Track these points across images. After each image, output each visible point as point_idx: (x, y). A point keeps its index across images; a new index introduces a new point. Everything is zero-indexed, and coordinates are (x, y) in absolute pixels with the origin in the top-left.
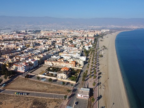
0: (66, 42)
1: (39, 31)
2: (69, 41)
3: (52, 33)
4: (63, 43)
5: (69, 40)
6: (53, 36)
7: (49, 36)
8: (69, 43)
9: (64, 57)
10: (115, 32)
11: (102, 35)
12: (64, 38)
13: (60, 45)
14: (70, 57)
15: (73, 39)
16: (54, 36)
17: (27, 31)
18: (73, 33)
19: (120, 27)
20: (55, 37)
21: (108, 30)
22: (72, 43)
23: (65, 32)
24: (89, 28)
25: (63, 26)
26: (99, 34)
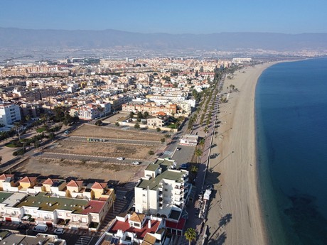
0: (157, 80)
1: (96, 60)
2: (164, 79)
3: (126, 64)
4: (151, 81)
5: (163, 76)
6: (129, 69)
7: (121, 70)
8: (163, 82)
9: (155, 101)
10: (262, 63)
11: (233, 69)
12: (152, 73)
13: (146, 85)
14: (166, 101)
15: (171, 76)
16: (131, 69)
17: (72, 61)
18: (169, 64)
19: (278, 53)
21: (249, 59)
22: (170, 81)
23: (152, 62)
24: (206, 55)
25: (148, 51)
26: (226, 66)
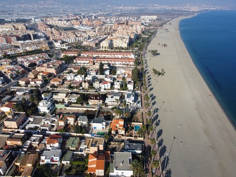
26: (139, 32)
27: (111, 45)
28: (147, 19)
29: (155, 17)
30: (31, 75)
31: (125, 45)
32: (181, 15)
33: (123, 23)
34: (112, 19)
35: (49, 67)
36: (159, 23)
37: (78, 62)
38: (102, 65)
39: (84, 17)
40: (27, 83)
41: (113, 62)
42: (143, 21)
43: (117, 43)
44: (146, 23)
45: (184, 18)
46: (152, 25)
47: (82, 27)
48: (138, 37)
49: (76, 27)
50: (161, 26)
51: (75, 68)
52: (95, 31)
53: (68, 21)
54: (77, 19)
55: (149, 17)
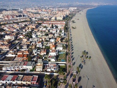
5: (30, 29)
20: (14, 23)
22: (32, 37)
26: (68, 14)
27: (56, 19)
28: (72, 9)
29: (76, 8)
30: (27, 28)
31: (61, 19)
32: (88, 7)
33: (61, 11)
34: (56, 9)
35: (32, 26)
36: (78, 11)
37: (43, 24)
38: (52, 25)
39: (43, 8)
40: (26, 31)
41: (57, 25)
42: (70, 10)
43: (58, 18)
44: (71, 11)
45: (90, 8)
46: (74, 12)
47: (43, 13)
48: (67, 16)
49: (40, 12)
50: (78, 12)
51: (42, 26)
52: (48, 14)
53: (36, 10)
54: (40, 9)
55: (73, 8)
